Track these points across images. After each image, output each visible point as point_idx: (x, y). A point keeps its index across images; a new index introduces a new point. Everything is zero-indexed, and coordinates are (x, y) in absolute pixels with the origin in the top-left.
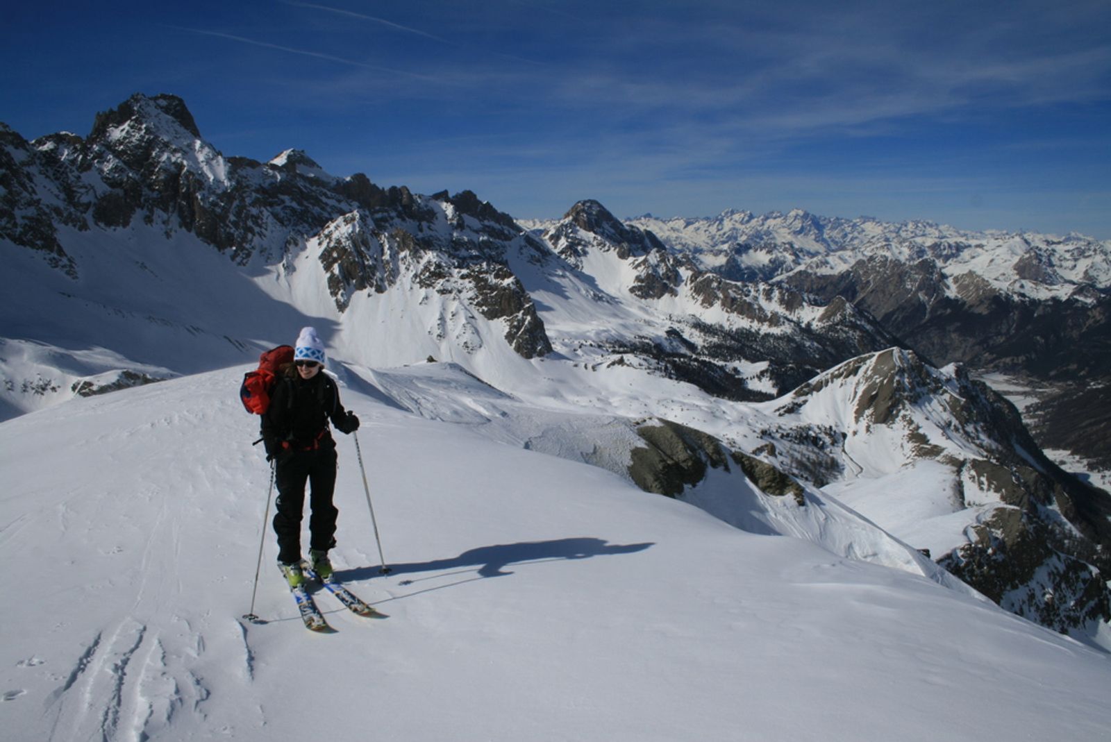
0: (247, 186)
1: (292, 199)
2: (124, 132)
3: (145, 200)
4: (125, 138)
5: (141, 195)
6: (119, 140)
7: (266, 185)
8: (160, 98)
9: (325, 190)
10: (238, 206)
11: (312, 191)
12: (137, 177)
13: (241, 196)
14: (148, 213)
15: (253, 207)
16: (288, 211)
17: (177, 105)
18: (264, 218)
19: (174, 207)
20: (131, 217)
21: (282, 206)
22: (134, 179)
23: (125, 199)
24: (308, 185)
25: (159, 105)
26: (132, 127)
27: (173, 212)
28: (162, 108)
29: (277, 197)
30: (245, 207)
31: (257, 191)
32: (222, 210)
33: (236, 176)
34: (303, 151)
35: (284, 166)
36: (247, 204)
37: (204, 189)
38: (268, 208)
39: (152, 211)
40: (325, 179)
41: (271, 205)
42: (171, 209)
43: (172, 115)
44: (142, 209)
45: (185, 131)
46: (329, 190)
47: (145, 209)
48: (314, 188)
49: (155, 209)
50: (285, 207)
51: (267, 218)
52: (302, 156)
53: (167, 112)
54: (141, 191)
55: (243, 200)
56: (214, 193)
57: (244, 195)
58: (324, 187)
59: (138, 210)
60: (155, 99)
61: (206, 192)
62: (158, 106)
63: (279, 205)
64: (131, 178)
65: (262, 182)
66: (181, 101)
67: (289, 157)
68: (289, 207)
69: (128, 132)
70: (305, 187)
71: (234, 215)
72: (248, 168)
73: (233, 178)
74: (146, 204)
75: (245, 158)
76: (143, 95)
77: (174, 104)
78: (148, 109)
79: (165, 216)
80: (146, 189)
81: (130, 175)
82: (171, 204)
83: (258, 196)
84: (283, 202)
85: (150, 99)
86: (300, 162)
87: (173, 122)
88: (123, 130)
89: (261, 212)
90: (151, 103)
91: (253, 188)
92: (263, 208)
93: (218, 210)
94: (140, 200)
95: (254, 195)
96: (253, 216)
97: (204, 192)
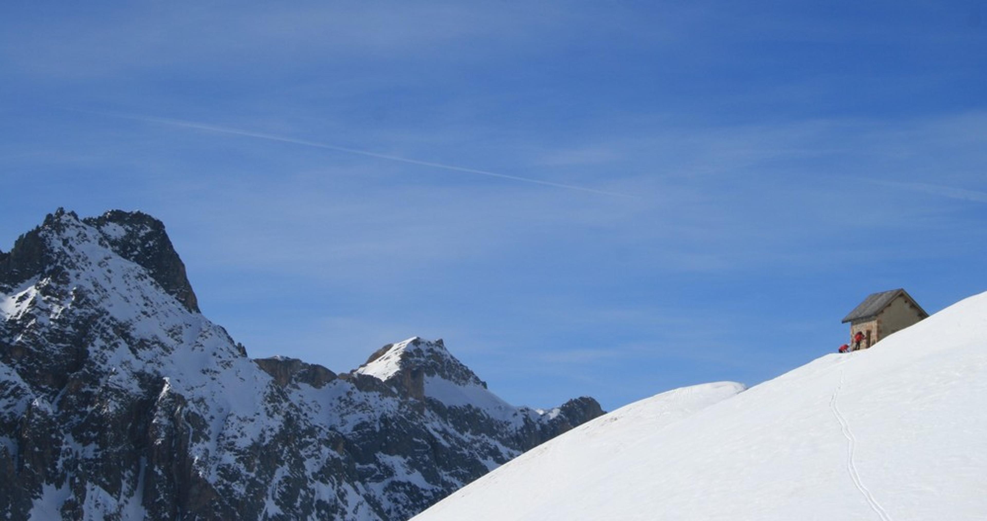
0: (311, 431)
1: (413, 465)
2: (26, 304)
3: (66, 465)
4: (27, 317)
5: (57, 453)
6: (12, 322)
7: (348, 430)
8: (111, 219)
9: (493, 443)
10: (286, 479)
11: (463, 444)
12: (50, 409)
13: (295, 455)
14: (72, 497)
15: (323, 481)
16: (401, 496)
17: (149, 236)
18: (349, 510)
19: (134, 481)
20: (31, 506)
21: (386, 482)
22: (44, 414)
23: (21, 463)
24: (451, 430)
25: (106, 237)
26: (45, 291)
27: (130, 494)
28: (114, 243)
29: (375, 460)
30: (302, 482)
31: (333, 443)
32: (248, 491)
33: (285, 405)
34: (440, 343)
35: (392, 381)
36: (308, 473)
37: (207, 439)
38: (358, 483)
39: (80, 491)
40: (496, 415)
41: (362, 477)
42: (125, 486)
43: (137, 260)
44: (58, 486)
45: (168, 297)
46: (504, 443)
47: (66, 486)
48: (467, 436)
49: (88, 485)
50: (394, 486)
51: (355, 511)
52: (438, 357)
53: (125, 255)
54: (59, 443)
55: (299, 464)
56: (231, 447)
57: (302, 453)
58: (492, 433)
59: (49, 489)
60: (100, 222)
61: (211, 445)
62: (104, 241)
63: (378, 479)
64: (37, 410)
65: (336, 421)
66: (158, 226)
67: (405, 357)
68: (403, 484)
69: (33, 303)
70: (445, 434)
71: (278, 503)
72: (306, 388)
73: (276, 410)
74: (70, 474)
75: (296, 361)
76: (73, 214)
77: (142, 233)
78: (82, 248)
79: (112, 503)
80: (69, 437)
81: (37, 403)
82: (129, 473)
83: (336, 454)
84: (389, 471)
85: (88, 222)
86: (431, 370)
87: (140, 277)
88: (22, 299)
89: (342, 495)
90: (92, 232)
91: (323, 435)
92: (346, 486)
93: (239, 489)
94: (54, 466)
95: (326, 451)
96: (321, 504)
97: (207, 445)
